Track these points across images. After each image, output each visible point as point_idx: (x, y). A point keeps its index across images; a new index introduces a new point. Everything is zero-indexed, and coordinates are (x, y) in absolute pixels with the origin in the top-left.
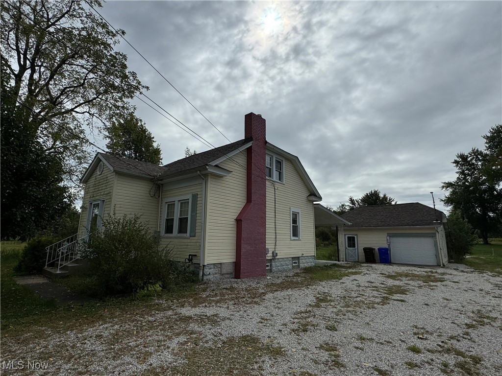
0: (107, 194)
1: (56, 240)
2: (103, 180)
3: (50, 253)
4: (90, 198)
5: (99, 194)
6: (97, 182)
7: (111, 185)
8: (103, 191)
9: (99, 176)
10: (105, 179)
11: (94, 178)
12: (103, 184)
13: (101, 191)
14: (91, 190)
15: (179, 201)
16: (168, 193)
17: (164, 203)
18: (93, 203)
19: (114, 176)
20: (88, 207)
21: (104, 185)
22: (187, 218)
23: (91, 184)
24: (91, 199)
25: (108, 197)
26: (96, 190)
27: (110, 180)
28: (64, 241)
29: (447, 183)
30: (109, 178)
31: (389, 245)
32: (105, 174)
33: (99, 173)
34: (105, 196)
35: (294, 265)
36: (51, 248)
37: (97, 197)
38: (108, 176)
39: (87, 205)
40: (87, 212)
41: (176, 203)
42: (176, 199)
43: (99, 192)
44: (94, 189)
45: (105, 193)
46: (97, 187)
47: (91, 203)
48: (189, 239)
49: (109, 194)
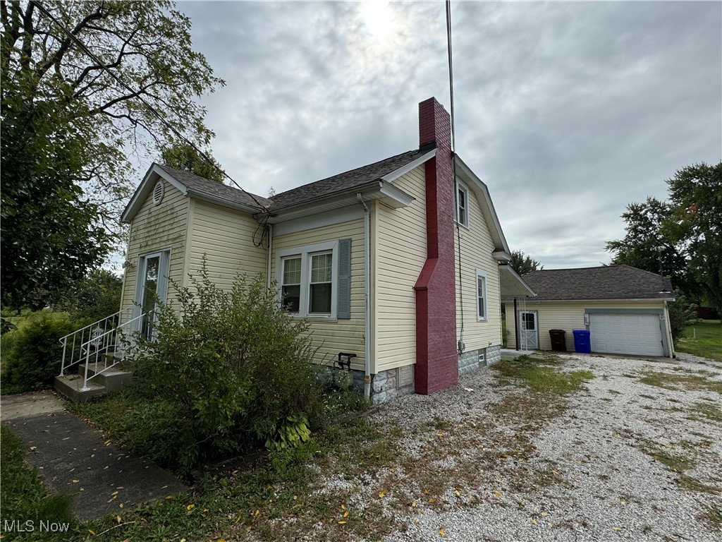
0: (175, 239)
1: (80, 323)
2: (165, 214)
3: (69, 349)
4: (141, 247)
5: (158, 240)
6: (153, 219)
7: (182, 223)
8: (166, 233)
9: (156, 208)
10: (169, 212)
11: (147, 212)
12: (164, 222)
13: (162, 235)
14: (142, 234)
15: (309, 253)
16: (287, 239)
17: (278, 258)
18: (147, 257)
19: (188, 205)
20: (137, 264)
21: (167, 223)
22: (331, 284)
23: (141, 223)
24: (143, 249)
25: (178, 245)
26: (153, 233)
27: (180, 213)
28: (94, 327)
29: (613, 243)
30: (176, 209)
31: (588, 326)
32: (169, 203)
33: (155, 202)
34: (170, 242)
35: (480, 361)
36: (70, 340)
37: (155, 246)
38: (175, 205)
39: (136, 261)
40: (137, 273)
41: (304, 258)
42: (304, 250)
43: (158, 236)
44: (148, 232)
45: (171, 237)
46: (153, 228)
47: (143, 258)
48: (336, 323)
49: (179, 239)
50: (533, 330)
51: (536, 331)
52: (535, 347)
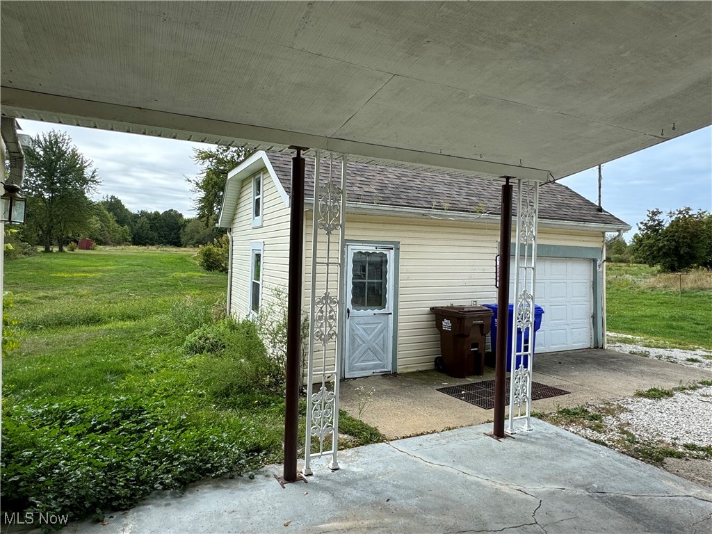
50: (383, 311)
51: (391, 314)
52: (383, 367)
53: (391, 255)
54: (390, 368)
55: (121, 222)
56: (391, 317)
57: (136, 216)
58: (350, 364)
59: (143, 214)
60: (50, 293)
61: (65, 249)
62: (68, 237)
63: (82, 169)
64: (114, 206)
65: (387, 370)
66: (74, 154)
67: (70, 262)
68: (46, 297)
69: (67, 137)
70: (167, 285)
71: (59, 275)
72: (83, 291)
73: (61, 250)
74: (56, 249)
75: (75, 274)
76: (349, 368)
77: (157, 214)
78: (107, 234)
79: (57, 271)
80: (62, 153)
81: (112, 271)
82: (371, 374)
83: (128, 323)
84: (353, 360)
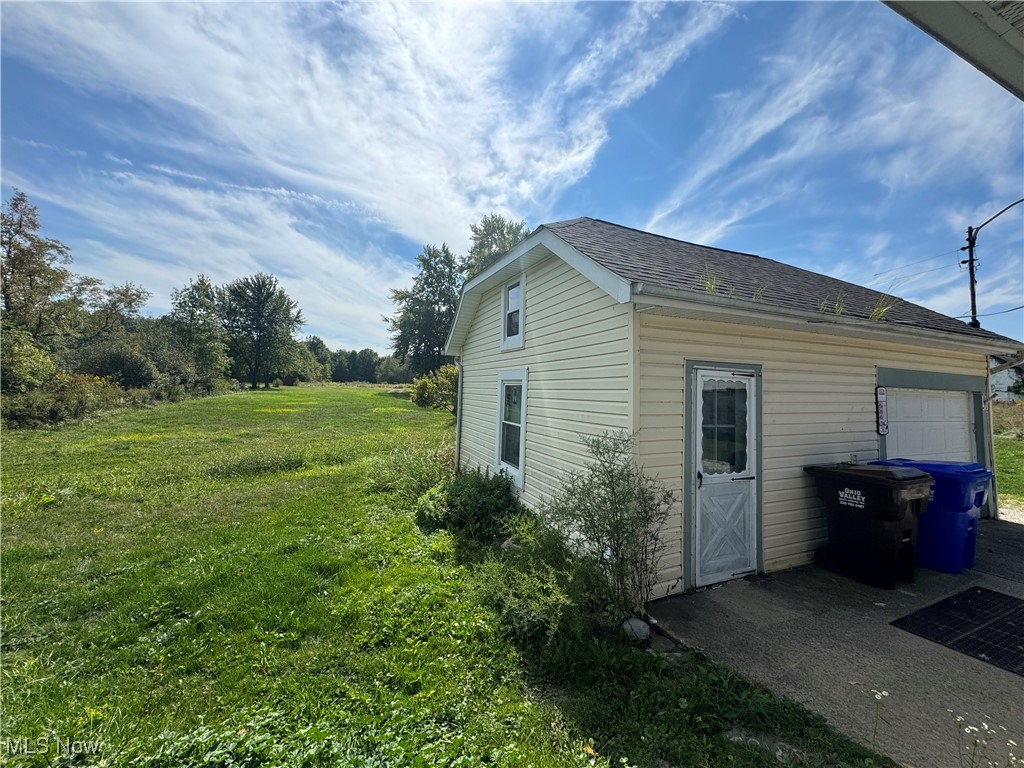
31: (883, 438)
50: (743, 474)
51: (753, 478)
52: (746, 565)
53: (751, 385)
54: (754, 566)
55: (322, 361)
56: (754, 482)
57: (335, 355)
58: (702, 562)
59: (342, 353)
60: (252, 431)
61: (271, 386)
62: (273, 374)
63: (288, 310)
64: (315, 345)
65: (749, 569)
66: (281, 295)
67: (274, 397)
68: (247, 434)
69: (274, 280)
70: (370, 421)
71: (263, 410)
72: (286, 428)
73: (267, 386)
74: (262, 386)
75: (278, 410)
76: (701, 570)
77: (354, 353)
78: (309, 372)
79: (260, 407)
80: (270, 294)
81: (314, 406)
82: (730, 577)
83: (335, 468)
84: (706, 555)
